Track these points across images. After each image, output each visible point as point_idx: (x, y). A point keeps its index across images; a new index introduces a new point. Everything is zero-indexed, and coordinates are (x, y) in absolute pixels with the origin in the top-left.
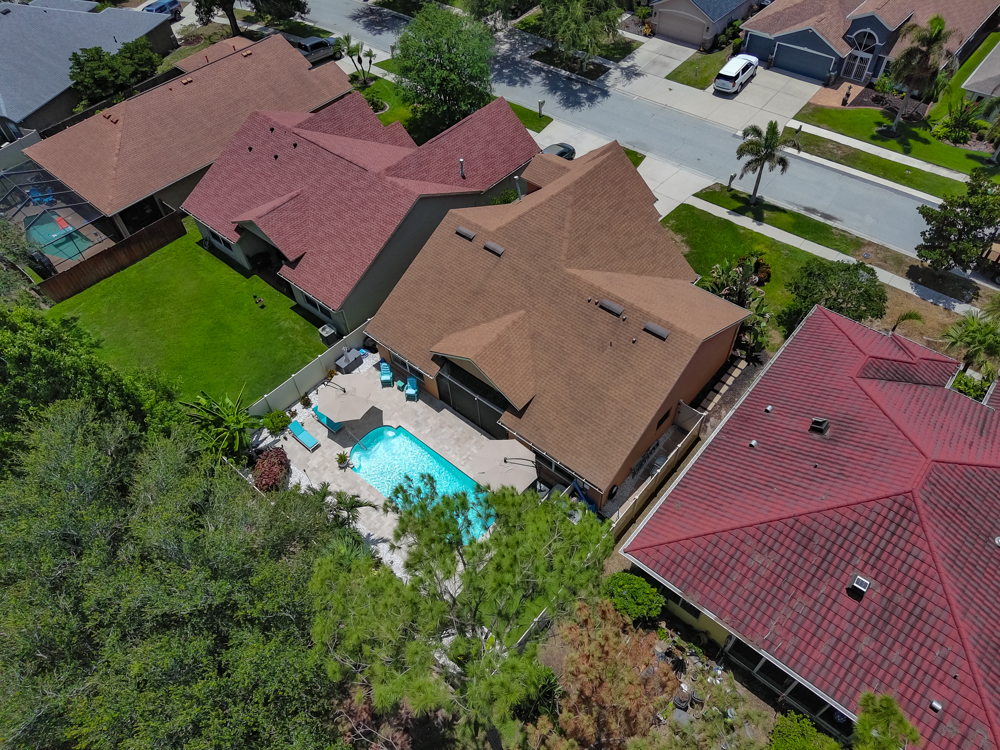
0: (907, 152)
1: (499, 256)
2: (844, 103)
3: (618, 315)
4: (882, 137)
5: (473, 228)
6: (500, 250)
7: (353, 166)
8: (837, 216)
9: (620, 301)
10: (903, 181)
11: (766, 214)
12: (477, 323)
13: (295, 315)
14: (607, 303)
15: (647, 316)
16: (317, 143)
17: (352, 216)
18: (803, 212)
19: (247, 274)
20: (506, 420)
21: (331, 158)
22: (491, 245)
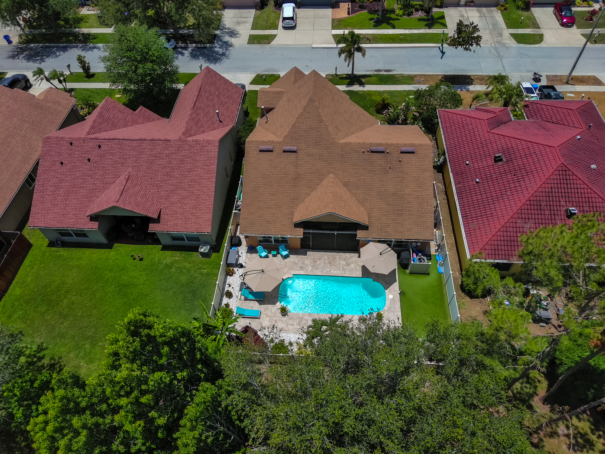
0: (394, 27)
1: (296, 152)
2: (349, 14)
3: (383, 152)
4: (378, 24)
5: (269, 144)
6: (295, 148)
7: (157, 141)
8: (391, 69)
9: (380, 145)
10: (404, 42)
11: (363, 80)
12: (308, 194)
13: (168, 253)
14: (374, 149)
15: (398, 146)
16: (117, 138)
17: (179, 172)
18: (376, 73)
19: (109, 246)
20: (360, 235)
21: (135, 144)
22: (287, 148)
